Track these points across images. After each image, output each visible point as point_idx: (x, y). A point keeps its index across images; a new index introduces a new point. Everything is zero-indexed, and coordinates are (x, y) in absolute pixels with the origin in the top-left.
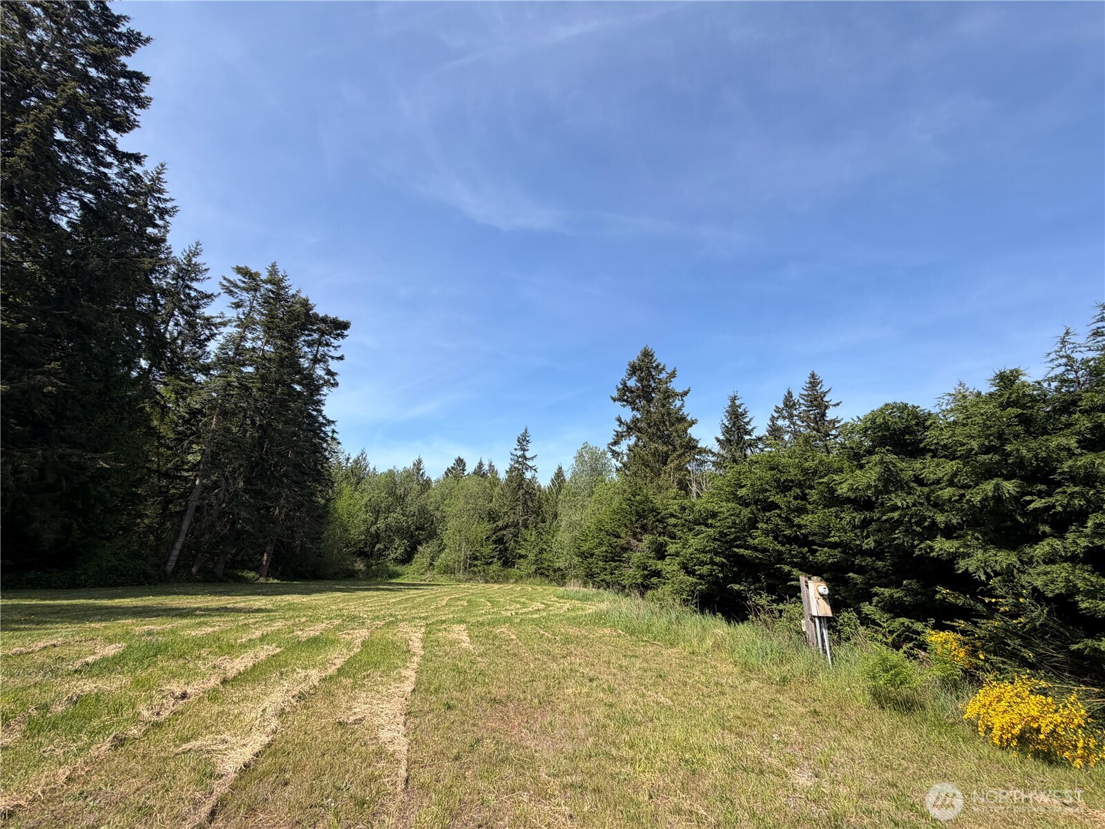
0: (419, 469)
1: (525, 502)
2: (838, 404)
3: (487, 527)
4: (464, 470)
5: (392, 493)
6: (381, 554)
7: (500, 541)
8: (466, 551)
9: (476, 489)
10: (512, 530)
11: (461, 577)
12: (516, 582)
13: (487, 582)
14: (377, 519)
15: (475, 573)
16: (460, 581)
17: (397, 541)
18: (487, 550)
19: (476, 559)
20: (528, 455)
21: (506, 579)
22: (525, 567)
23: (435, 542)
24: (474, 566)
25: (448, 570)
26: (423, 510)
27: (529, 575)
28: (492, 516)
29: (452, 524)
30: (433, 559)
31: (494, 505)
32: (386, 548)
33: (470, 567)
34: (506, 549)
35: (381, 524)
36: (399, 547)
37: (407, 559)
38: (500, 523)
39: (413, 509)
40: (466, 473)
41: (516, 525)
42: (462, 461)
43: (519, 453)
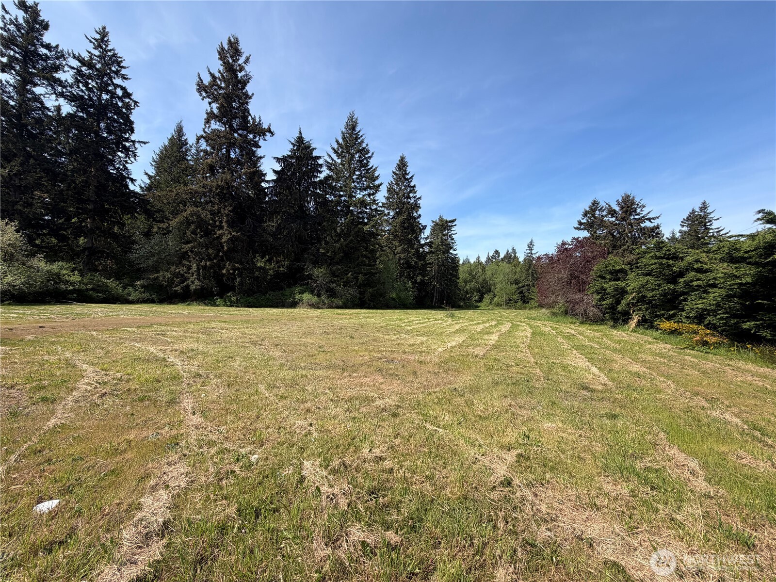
0: (479, 261)
1: (533, 275)
2: (718, 219)
3: (514, 286)
4: (499, 256)
5: (470, 274)
6: (469, 299)
7: (521, 293)
8: (505, 297)
9: (508, 271)
10: (527, 287)
11: (505, 307)
12: (529, 309)
13: (516, 309)
14: (466, 285)
15: (510, 306)
16: (503, 309)
17: (475, 294)
18: (515, 297)
19: (511, 300)
20: (533, 252)
21: (525, 308)
22: (533, 303)
23: (492, 293)
24: (510, 303)
25: (498, 305)
26: (484, 280)
27: (535, 307)
28: (516, 282)
29: (498, 286)
30: (491, 300)
31: (517, 276)
32: (471, 296)
33: (508, 303)
34: (524, 296)
35: (468, 287)
36: (476, 297)
37: (480, 300)
38: (521, 285)
39: (480, 280)
40: (500, 258)
41: (528, 285)
42: (497, 251)
43: (528, 251)
